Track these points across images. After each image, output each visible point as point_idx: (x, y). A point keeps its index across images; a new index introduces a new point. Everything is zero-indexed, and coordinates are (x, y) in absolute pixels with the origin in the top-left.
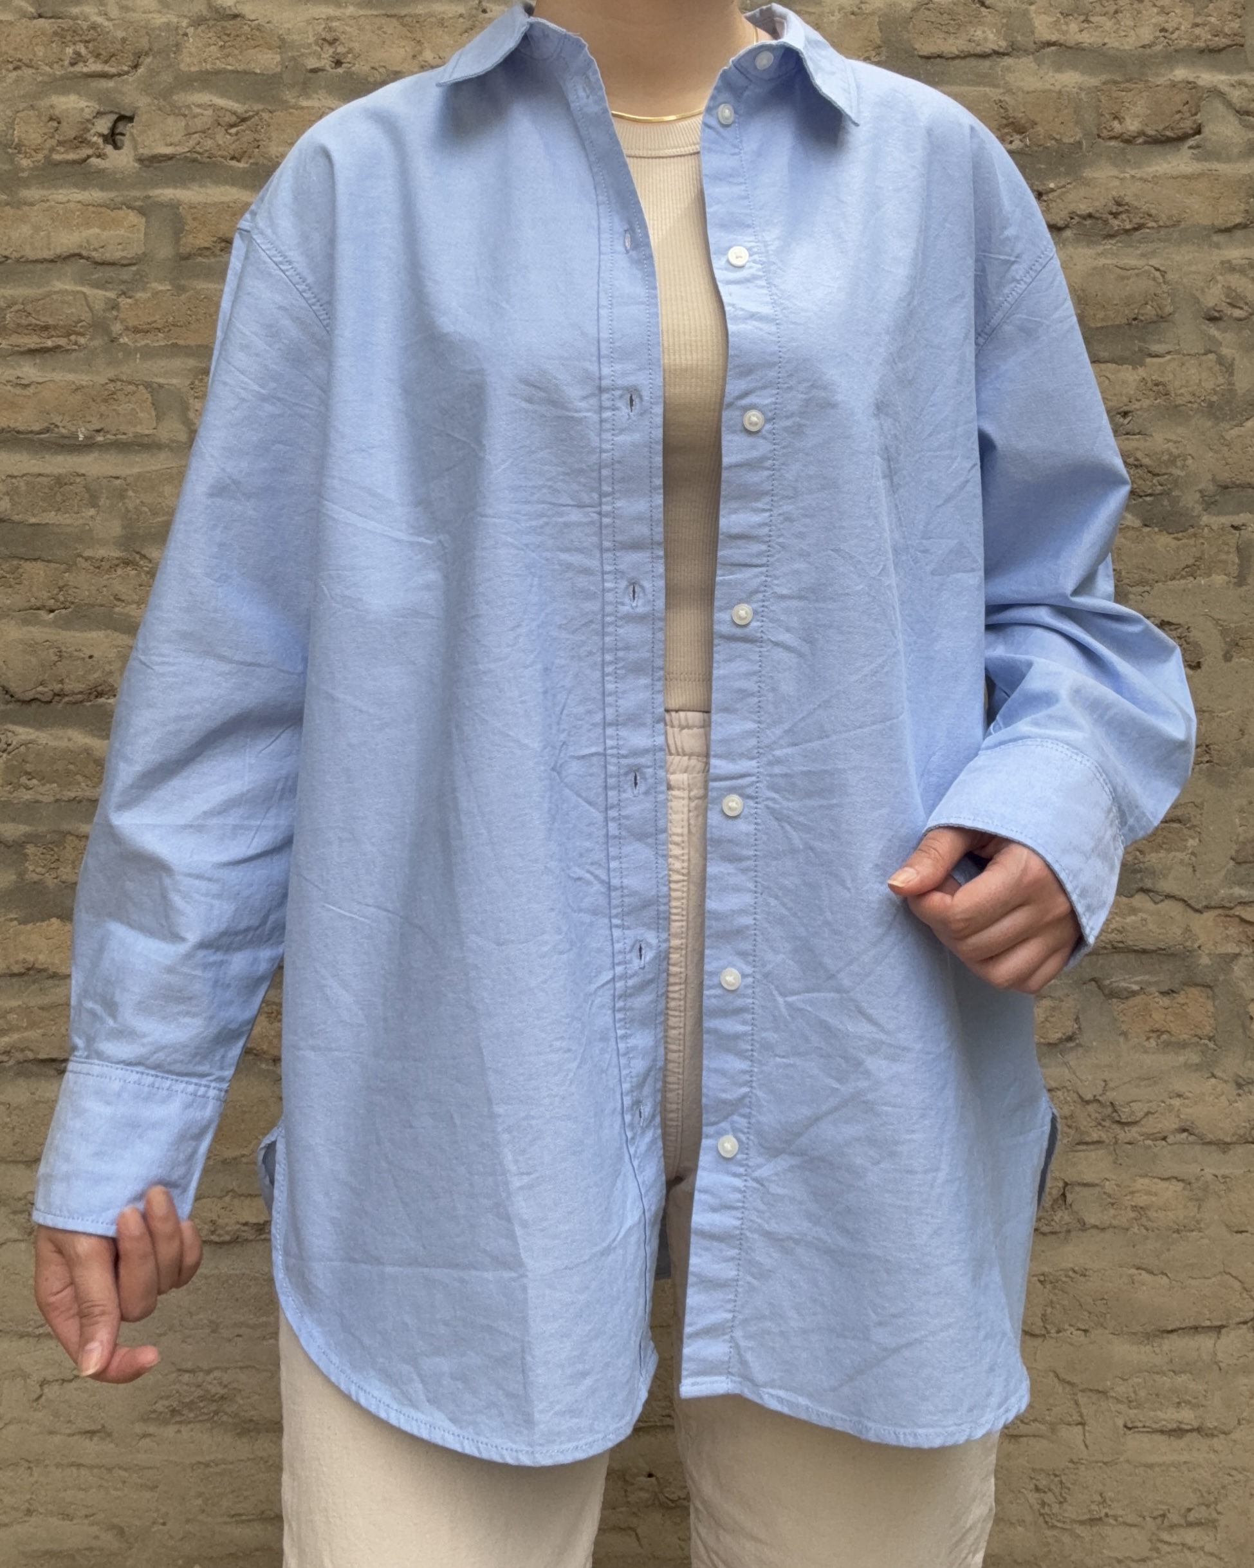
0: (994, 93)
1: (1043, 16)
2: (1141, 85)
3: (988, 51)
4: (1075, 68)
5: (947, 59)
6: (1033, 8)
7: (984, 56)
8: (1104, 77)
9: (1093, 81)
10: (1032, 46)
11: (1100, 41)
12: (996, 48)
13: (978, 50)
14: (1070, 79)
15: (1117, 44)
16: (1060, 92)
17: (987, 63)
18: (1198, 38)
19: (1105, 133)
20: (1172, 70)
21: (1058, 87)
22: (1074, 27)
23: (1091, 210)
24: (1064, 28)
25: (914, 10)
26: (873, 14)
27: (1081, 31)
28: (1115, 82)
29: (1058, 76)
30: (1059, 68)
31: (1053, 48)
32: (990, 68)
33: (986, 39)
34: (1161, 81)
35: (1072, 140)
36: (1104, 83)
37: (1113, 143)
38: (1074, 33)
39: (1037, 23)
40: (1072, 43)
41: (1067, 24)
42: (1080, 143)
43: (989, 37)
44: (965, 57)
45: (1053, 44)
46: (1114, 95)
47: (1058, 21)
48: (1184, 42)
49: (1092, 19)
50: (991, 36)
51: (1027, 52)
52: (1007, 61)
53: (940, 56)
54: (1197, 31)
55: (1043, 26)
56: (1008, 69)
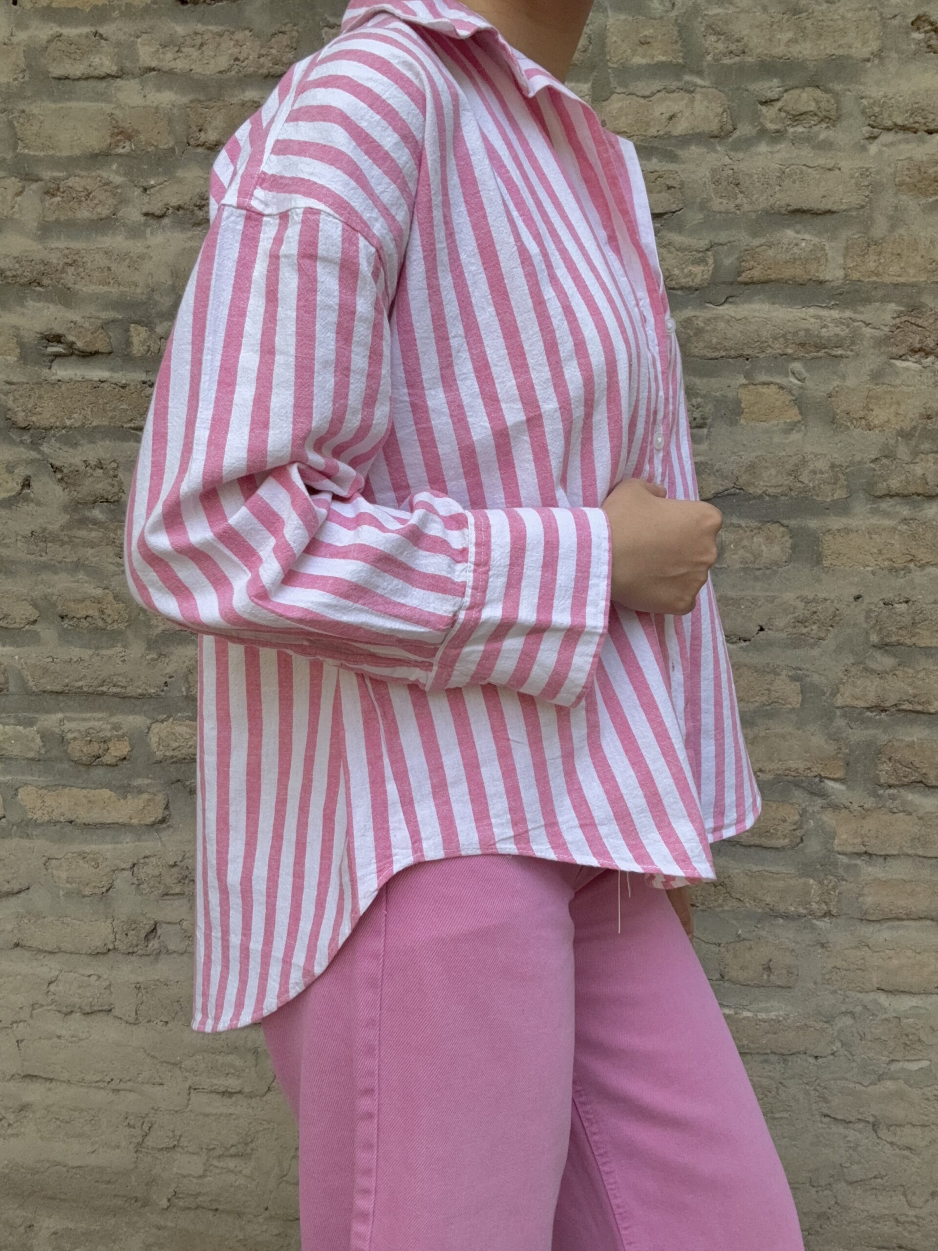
0: (107, 108)
1: (147, 47)
2: (220, 104)
3: (103, 74)
4: (171, 88)
5: (74, 80)
6: (139, 40)
7: (102, 78)
8: (192, 97)
9: (185, 100)
10: (137, 71)
11: (187, 67)
12: (109, 72)
13: (96, 73)
14: (166, 98)
15: (200, 70)
16: (157, 108)
17: (103, 84)
18: (262, 66)
19: (192, 142)
20: (244, 92)
21: (155, 104)
22: (169, 56)
23: (180, 203)
24: (161, 56)
25: (49, 41)
26: (19, 44)
27: (175, 59)
28: (200, 101)
29: (158, 95)
30: (159, 90)
31: (154, 73)
32: (106, 87)
33: (102, 65)
34: (234, 100)
35: (166, 147)
36: (191, 102)
37: (200, 150)
38: (168, 60)
39: (141, 53)
40: (167, 69)
41: (163, 53)
42: (172, 150)
43: (105, 63)
44: (87, 79)
45: (153, 69)
46: (200, 111)
47: (157, 50)
48: (252, 69)
49: (183, 49)
50: (107, 63)
51: (134, 76)
52: (119, 82)
53: (67, 78)
54: (262, 60)
55: (146, 54)
56: (119, 89)
